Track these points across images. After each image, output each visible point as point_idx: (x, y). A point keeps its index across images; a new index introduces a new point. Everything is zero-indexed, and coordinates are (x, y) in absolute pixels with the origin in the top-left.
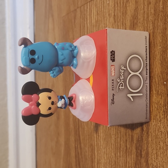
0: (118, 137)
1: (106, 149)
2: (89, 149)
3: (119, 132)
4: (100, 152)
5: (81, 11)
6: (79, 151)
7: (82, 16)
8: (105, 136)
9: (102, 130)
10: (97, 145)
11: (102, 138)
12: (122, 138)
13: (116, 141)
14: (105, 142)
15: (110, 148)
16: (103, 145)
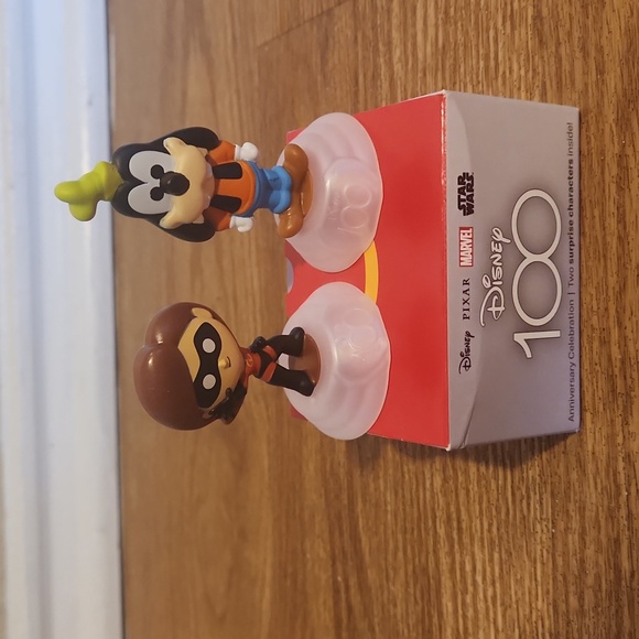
0: (567, 529)
1: (501, 584)
2: (412, 591)
3: (571, 506)
4: (469, 599)
5: (355, 14)
6: (356, 600)
7: (364, 34)
8: (498, 529)
9: (481, 503)
10: (452, 571)
11: (482, 539)
12: (591, 534)
13: (560, 547)
14: (496, 556)
15: (527, 582)
16: (488, 569)
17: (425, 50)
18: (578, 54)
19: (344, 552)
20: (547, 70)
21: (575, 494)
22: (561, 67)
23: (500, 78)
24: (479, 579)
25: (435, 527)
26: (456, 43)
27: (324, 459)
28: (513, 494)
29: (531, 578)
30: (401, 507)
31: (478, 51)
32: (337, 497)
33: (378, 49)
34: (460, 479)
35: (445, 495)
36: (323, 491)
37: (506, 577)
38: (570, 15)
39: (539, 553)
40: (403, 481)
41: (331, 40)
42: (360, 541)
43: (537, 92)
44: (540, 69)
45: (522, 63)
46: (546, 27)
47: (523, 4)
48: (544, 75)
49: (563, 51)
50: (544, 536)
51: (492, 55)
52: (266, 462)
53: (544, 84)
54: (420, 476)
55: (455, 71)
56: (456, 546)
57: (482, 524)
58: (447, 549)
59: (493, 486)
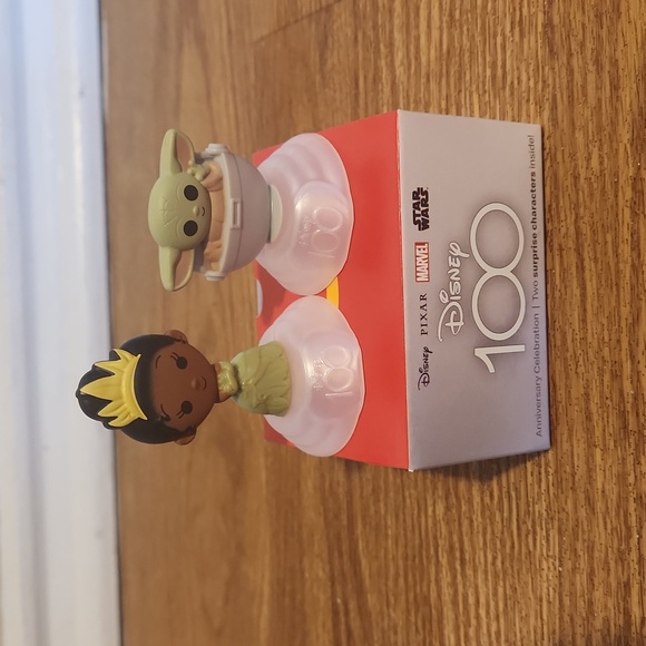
0: (574, 569)
1: (506, 621)
2: (413, 619)
3: (579, 546)
4: (472, 632)
5: (355, 14)
6: (356, 624)
7: (364, 33)
8: (503, 563)
9: (484, 535)
10: (455, 602)
11: (486, 572)
12: (600, 575)
13: (567, 586)
14: (500, 590)
15: (532, 620)
16: (492, 604)
17: (429, 55)
18: (591, 67)
19: (343, 574)
20: (557, 81)
21: (583, 532)
22: (572, 79)
23: (507, 88)
24: (482, 613)
25: (437, 556)
26: (461, 47)
27: (322, 476)
28: (519, 528)
29: (536, 615)
30: (402, 532)
31: (485, 59)
32: (337, 517)
33: (379, 50)
34: (464, 508)
36: (322, 510)
37: (511, 614)
38: (583, 24)
39: (545, 590)
40: (404, 507)
42: (360, 565)
43: (547, 105)
44: (550, 81)
45: (531, 73)
46: (557, 36)
47: (533, 10)
48: (554, 87)
49: (574, 62)
50: (551, 574)
51: (499, 64)
52: (263, 476)
53: (554, 97)
54: (422, 502)
55: (460, 79)
56: (459, 577)
57: (485, 556)
58: (449, 579)
59: (498, 518)
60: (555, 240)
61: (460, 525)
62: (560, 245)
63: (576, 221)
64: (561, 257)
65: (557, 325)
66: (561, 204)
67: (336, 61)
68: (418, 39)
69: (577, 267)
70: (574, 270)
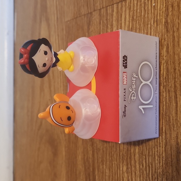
20: (169, 40)
22: (174, 39)
26: (136, 27)
28: (152, 177)
31: (144, 31)
33: (108, 27)
34: (133, 169)
35: (127, 173)
38: (178, 23)
40: (112, 167)
41: (91, 23)
43: (165, 47)
45: (160, 37)
46: (169, 26)
47: (161, 18)
48: (168, 41)
49: (175, 34)
53: (168, 44)
54: (118, 166)
59: (145, 173)
60: (167, 88)
61: (132, 174)
62: (169, 90)
63: (174, 83)
64: (169, 93)
65: (167, 114)
66: (169, 77)
67: (93, 29)
68: (121, 24)
69: (175, 97)
70: (173, 98)
